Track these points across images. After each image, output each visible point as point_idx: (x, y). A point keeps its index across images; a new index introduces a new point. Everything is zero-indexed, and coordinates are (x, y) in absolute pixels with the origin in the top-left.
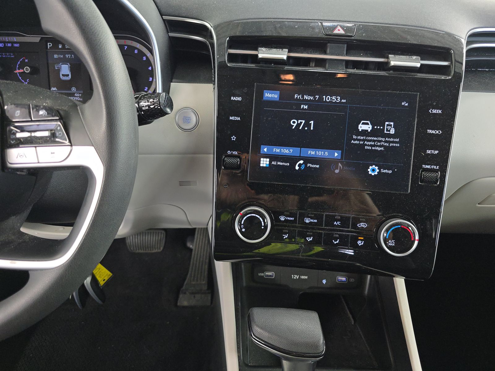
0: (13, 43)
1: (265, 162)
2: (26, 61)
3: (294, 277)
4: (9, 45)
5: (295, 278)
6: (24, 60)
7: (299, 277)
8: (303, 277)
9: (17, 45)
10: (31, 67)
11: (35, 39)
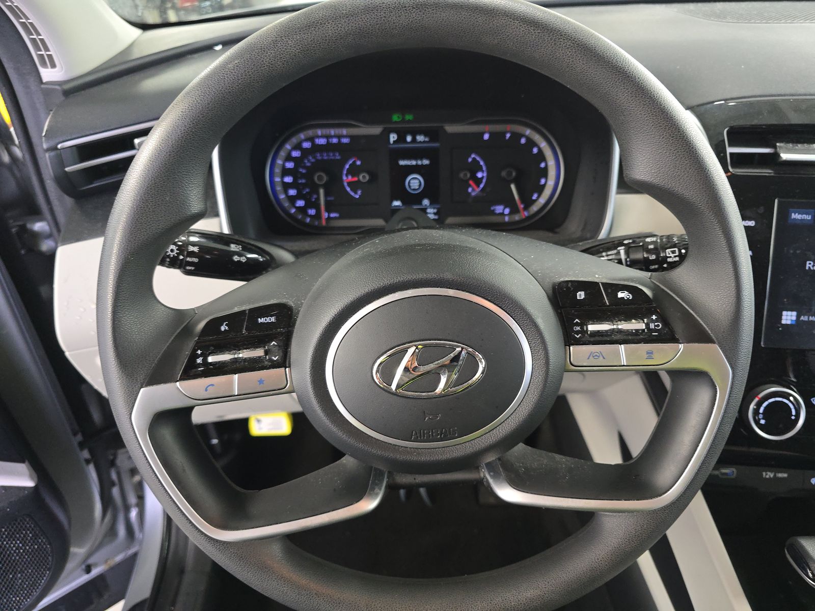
0: (339, 137)
1: (789, 318)
2: (359, 163)
3: (766, 475)
4: (335, 141)
5: (768, 476)
6: (354, 162)
7: (775, 475)
8: (780, 475)
9: (345, 141)
10: (368, 172)
11: (376, 130)
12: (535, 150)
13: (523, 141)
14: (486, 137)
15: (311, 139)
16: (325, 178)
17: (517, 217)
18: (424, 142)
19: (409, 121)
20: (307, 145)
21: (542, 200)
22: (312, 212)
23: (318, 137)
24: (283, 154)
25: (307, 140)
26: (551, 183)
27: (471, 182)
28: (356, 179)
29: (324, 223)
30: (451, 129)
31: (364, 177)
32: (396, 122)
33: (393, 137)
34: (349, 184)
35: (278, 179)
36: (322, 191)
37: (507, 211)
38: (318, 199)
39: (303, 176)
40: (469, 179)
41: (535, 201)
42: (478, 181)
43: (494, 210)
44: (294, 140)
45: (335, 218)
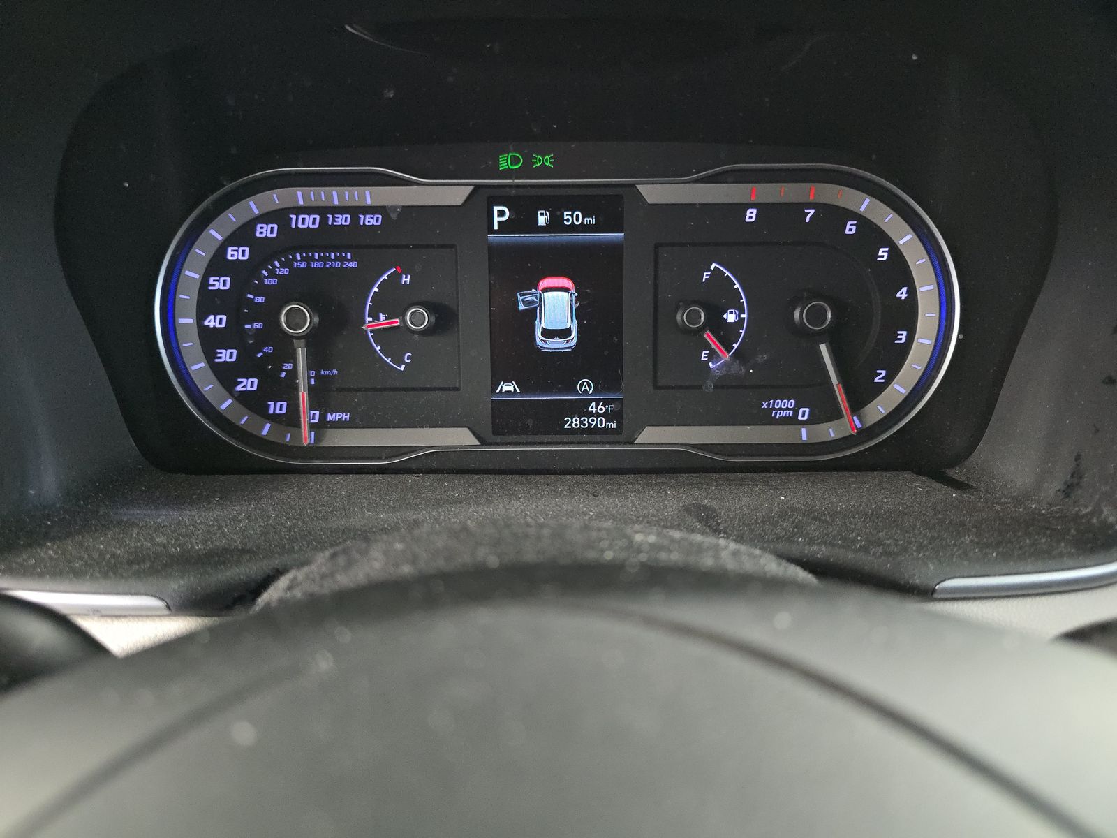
0: (355, 211)
2: (405, 280)
4: (342, 220)
6: (395, 277)
9: (370, 220)
10: (430, 307)
11: (454, 194)
12: (883, 254)
13: (850, 228)
14: (751, 215)
15: (279, 216)
16: (309, 320)
17: (831, 431)
18: (584, 228)
19: (543, 172)
20: (265, 231)
21: (900, 388)
22: (279, 407)
23: (300, 210)
24: (201, 253)
25: (266, 218)
26: (924, 341)
27: (708, 336)
28: (397, 322)
29: (307, 437)
30: (654, 192)
31: (417, 318)
32: (508, 174)
33: (500, 214)
34: (380, 334)
35: (186, 321)
36: (301, 354)
37: (804, 413)
38: (293, 374)
39: (257, 313)
40: (702, 329)
41: (882, 387)
42: (726, 334)
43: (770, 410)
44: (232, 218)
45: (339, 425)
